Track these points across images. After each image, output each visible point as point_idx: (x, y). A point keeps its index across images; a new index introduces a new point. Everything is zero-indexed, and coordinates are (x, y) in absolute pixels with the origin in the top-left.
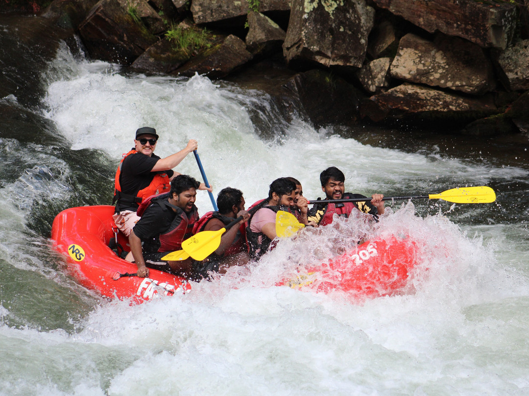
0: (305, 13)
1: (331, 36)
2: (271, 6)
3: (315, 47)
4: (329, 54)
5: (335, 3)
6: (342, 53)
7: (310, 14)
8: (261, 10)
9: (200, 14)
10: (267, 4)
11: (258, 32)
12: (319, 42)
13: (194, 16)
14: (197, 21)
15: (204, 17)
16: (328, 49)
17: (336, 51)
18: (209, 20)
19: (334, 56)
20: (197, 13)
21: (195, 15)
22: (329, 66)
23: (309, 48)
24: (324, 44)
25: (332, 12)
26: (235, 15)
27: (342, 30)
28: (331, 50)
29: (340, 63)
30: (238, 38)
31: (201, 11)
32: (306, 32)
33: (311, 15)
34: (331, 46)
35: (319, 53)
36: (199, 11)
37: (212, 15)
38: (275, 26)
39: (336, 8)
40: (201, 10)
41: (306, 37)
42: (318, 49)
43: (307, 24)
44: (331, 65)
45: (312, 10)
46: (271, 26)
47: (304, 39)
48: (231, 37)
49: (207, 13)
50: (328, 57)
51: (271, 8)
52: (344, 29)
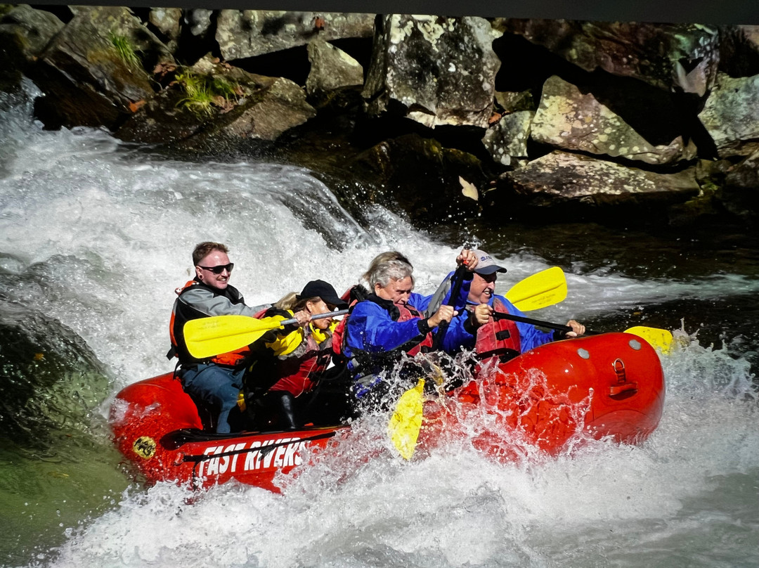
0: (392, 44)
1: (435, 80)
2: (343, 31)
3: (409, 98)
4: (433, 108)
5: (440, 27)
6: (454, 107)
7: (400, 46)
8: (329, 38)
9: (231, 44)
10: (337, 28)
11: (323, 73)
12: (416, 89)
13: (222, 48)
14: (227, 57)
15: (238, 50)
16: (430, 100)
17: (443, 104)
18: (247, 55)
19: (440, 110)
20: (225, 43)
21: (223, 46)
22: (433, 128)
23: (400, 100)
24: (424, 92)
25: (435, 42)
26: (288, 47)
27: (452, 69)
28: (436, 101)
29: (453, 121)
30: (294, 83)
31: (232, 40)
32: (394, 74)
33: (402, 46)
34: (435, 96)
35: (416, 107)
36: (230, 40)
37: (250, 47)
38: (352, 62)
39: (442, 35)
40: (232, 38)
41: (394, 82)
42: (415, 102)
43: (396, 62)
44: (437, 126)
45: (403, 39)
46: (345, 64)
47: (391, 85)
48: (281, 81)
49: (242, 44)
50: (432, 113)
51: (344, 34)
52: (457, 68)
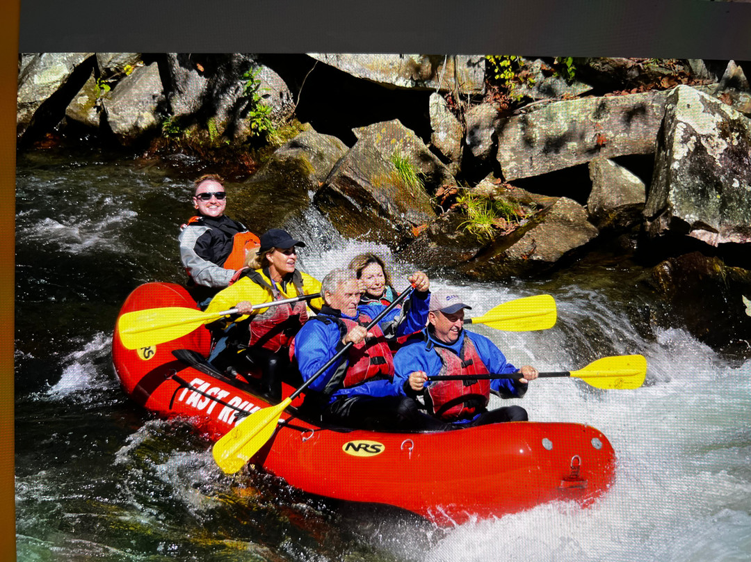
0: (675, 160)
1: (719, 196)
2: (625, 147)
3: (692, 216)
4: (716, 226)
5: (724, 141)
6: (738, 224)
7: (682, 162)
8: (611, 155)
9: (513, 164)
10: (619, 144)
11: (605, 192)
12: (699, 206)
13: (503, 168)
14: (508, 178)
15: (520, 170)
16: (714, 217)
17: (727, 221)
18: (528, 175)
19: (724, 228)
20: (507, 163)
21: (505, 166)
22: (716, 246)
23: (682, 218)
24: (707, 209)
25: (719, 157)
26: (570, 165)
27: (736, 185)
28: (719, 218)
29: (736, 239)
30: (575, 203)
31: (514, 160)
32: (677, 191)
33: (685, 162)
34: (718, 213)
35: (699, 225)
36: (511, 160)
37: (532, 166)
38: (634, 180)
39: (726, 150)
40: (513, 158)
41: (676, 200)
42: (697, 219)
43: (678, 179)
44: (720, 244)
45: (686, 155)
46: (627, 181)
47: (673, 203)
48: (563, 201)
49: (524, 163)
50: (715, 231)
51: (626, 150)
52: (741, 183)
